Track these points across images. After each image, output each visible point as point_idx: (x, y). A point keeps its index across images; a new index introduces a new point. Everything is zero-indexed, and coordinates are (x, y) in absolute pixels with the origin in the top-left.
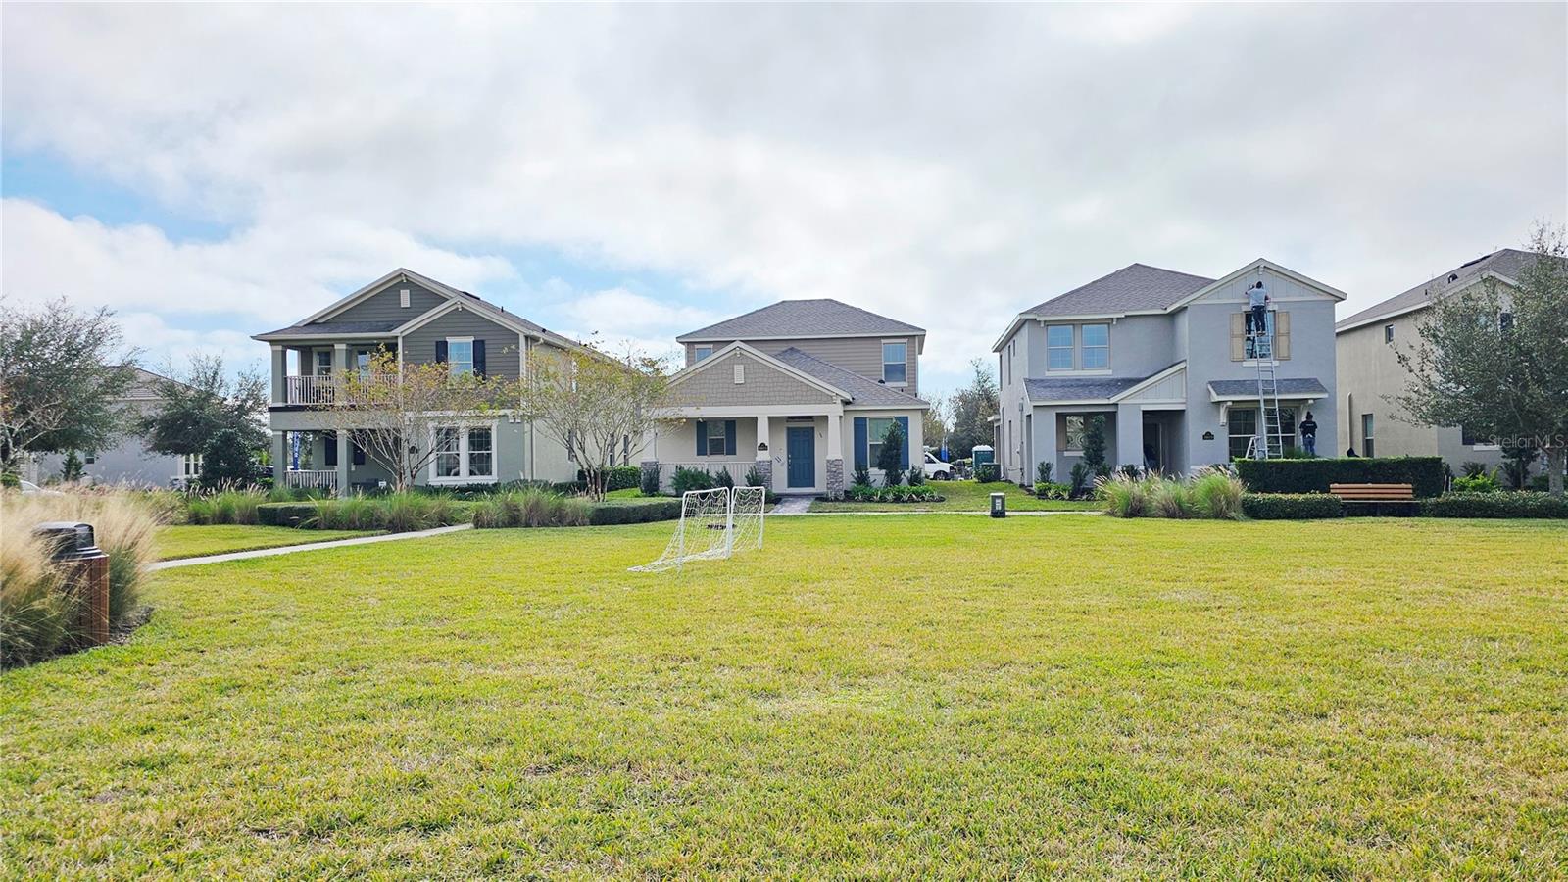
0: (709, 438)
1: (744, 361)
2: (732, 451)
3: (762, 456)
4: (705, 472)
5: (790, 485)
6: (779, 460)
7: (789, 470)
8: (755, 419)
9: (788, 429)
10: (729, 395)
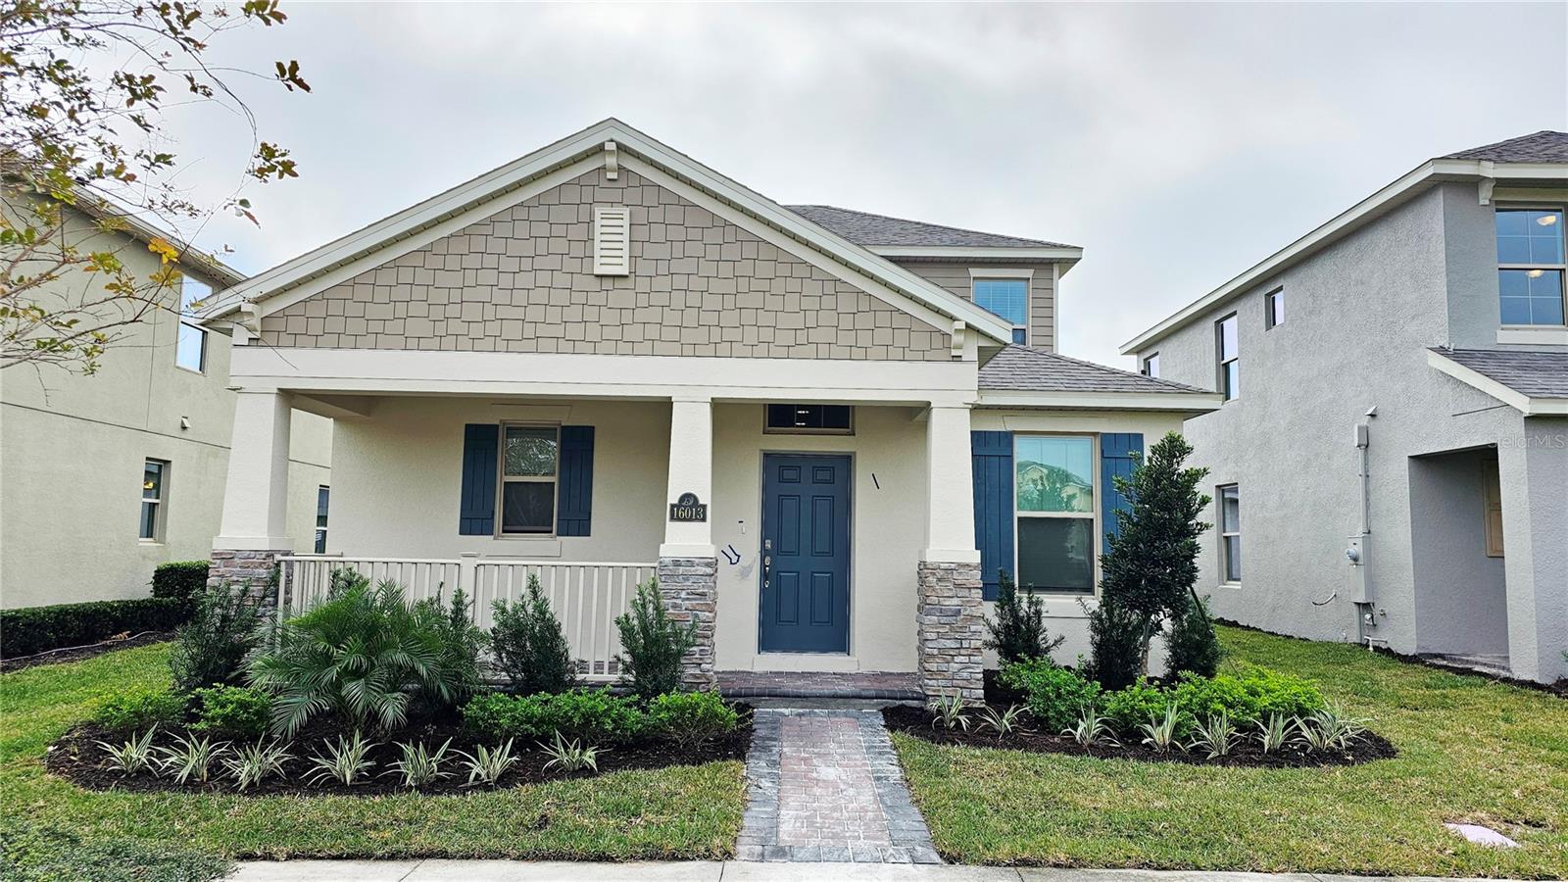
0: (503, 478)
1: (632, 196)
2: (578, 524)
3: (685, 541)
4: (448, 605)
5: (767, 643)
6: (734, 558)
7: (763, 591)
8: (662, 409)
9: (769, 457)
10: (574, 313)
